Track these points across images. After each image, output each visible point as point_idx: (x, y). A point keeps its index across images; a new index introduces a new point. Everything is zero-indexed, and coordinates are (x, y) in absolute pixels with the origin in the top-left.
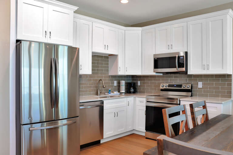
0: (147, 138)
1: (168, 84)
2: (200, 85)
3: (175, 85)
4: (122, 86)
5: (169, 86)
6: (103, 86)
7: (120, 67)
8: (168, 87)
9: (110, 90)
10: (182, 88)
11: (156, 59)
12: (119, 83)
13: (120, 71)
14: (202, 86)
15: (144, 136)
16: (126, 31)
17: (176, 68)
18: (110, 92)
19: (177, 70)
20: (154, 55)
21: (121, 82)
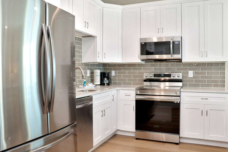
0: (137, 139)
1: (153, 74)
2: (191, 74)
3: (162, 75)
4: (97, 76)
5: (155, 75)
6: (83, 76)
7: (98, 53)
8: (154, 77)
9: (86, 82)
10: (172, 78)
11: (143, 43)
12: (92, 73)
13: (98, 57)
14: (193, 76)
15: (134, 137)
16: (104, 8)
17: (170, 55)
18: (85, 84)
19: (172, 56)
20: (141, 39)
21: (95, 71)
